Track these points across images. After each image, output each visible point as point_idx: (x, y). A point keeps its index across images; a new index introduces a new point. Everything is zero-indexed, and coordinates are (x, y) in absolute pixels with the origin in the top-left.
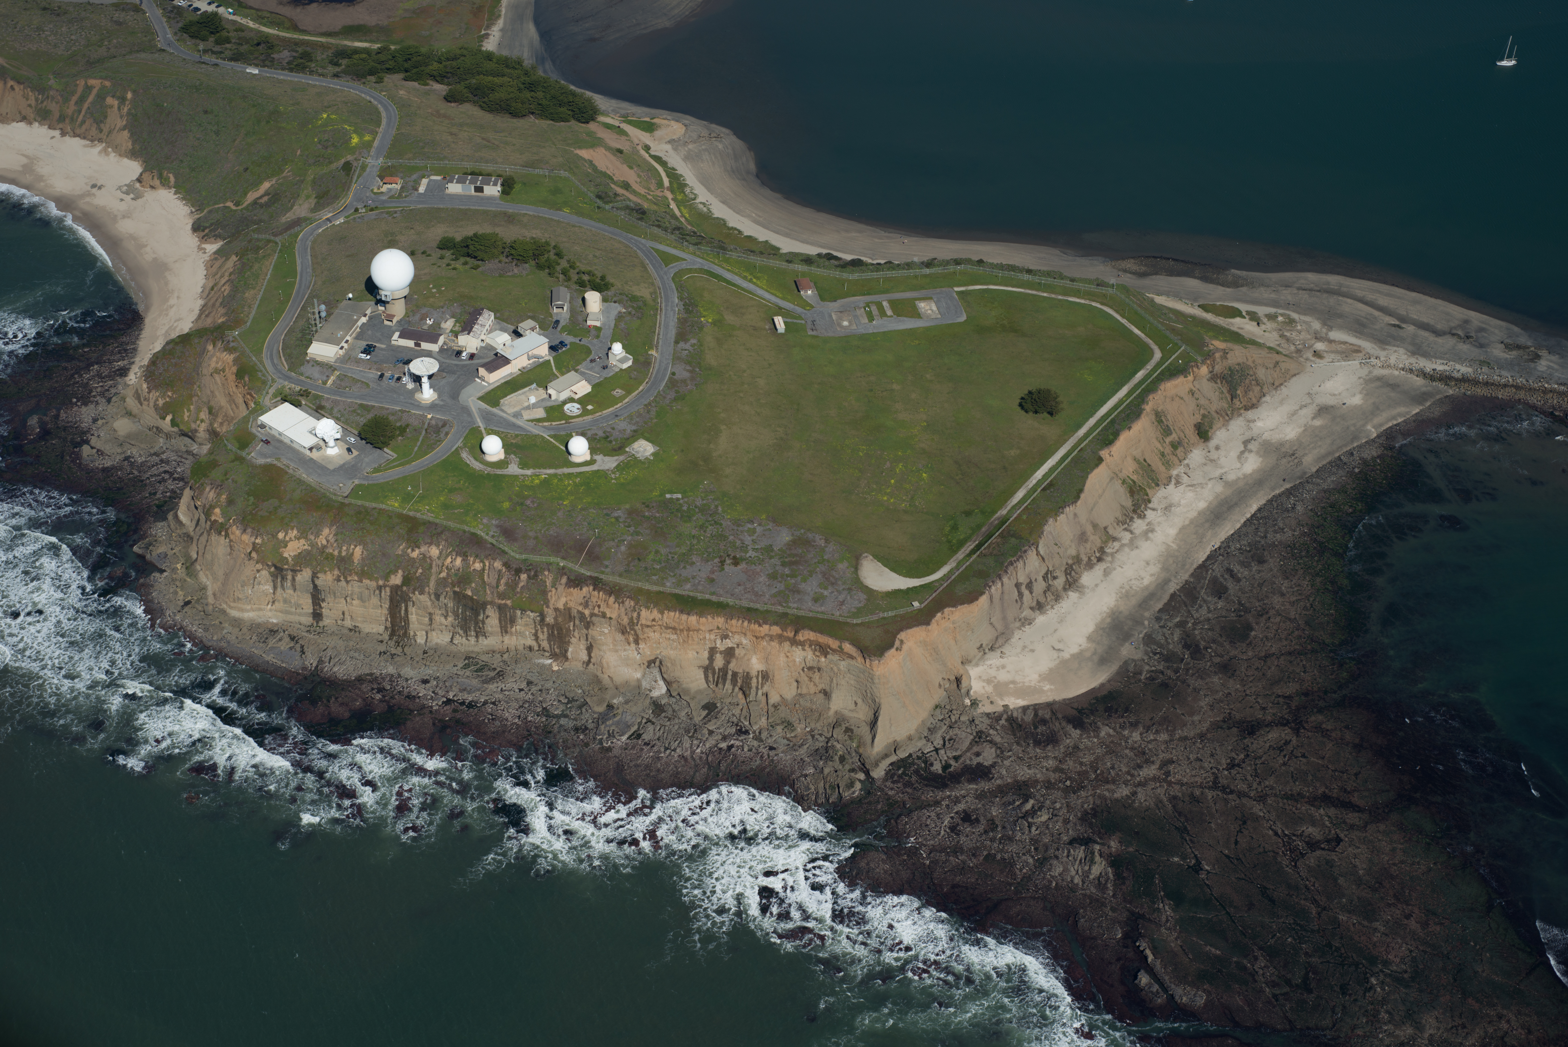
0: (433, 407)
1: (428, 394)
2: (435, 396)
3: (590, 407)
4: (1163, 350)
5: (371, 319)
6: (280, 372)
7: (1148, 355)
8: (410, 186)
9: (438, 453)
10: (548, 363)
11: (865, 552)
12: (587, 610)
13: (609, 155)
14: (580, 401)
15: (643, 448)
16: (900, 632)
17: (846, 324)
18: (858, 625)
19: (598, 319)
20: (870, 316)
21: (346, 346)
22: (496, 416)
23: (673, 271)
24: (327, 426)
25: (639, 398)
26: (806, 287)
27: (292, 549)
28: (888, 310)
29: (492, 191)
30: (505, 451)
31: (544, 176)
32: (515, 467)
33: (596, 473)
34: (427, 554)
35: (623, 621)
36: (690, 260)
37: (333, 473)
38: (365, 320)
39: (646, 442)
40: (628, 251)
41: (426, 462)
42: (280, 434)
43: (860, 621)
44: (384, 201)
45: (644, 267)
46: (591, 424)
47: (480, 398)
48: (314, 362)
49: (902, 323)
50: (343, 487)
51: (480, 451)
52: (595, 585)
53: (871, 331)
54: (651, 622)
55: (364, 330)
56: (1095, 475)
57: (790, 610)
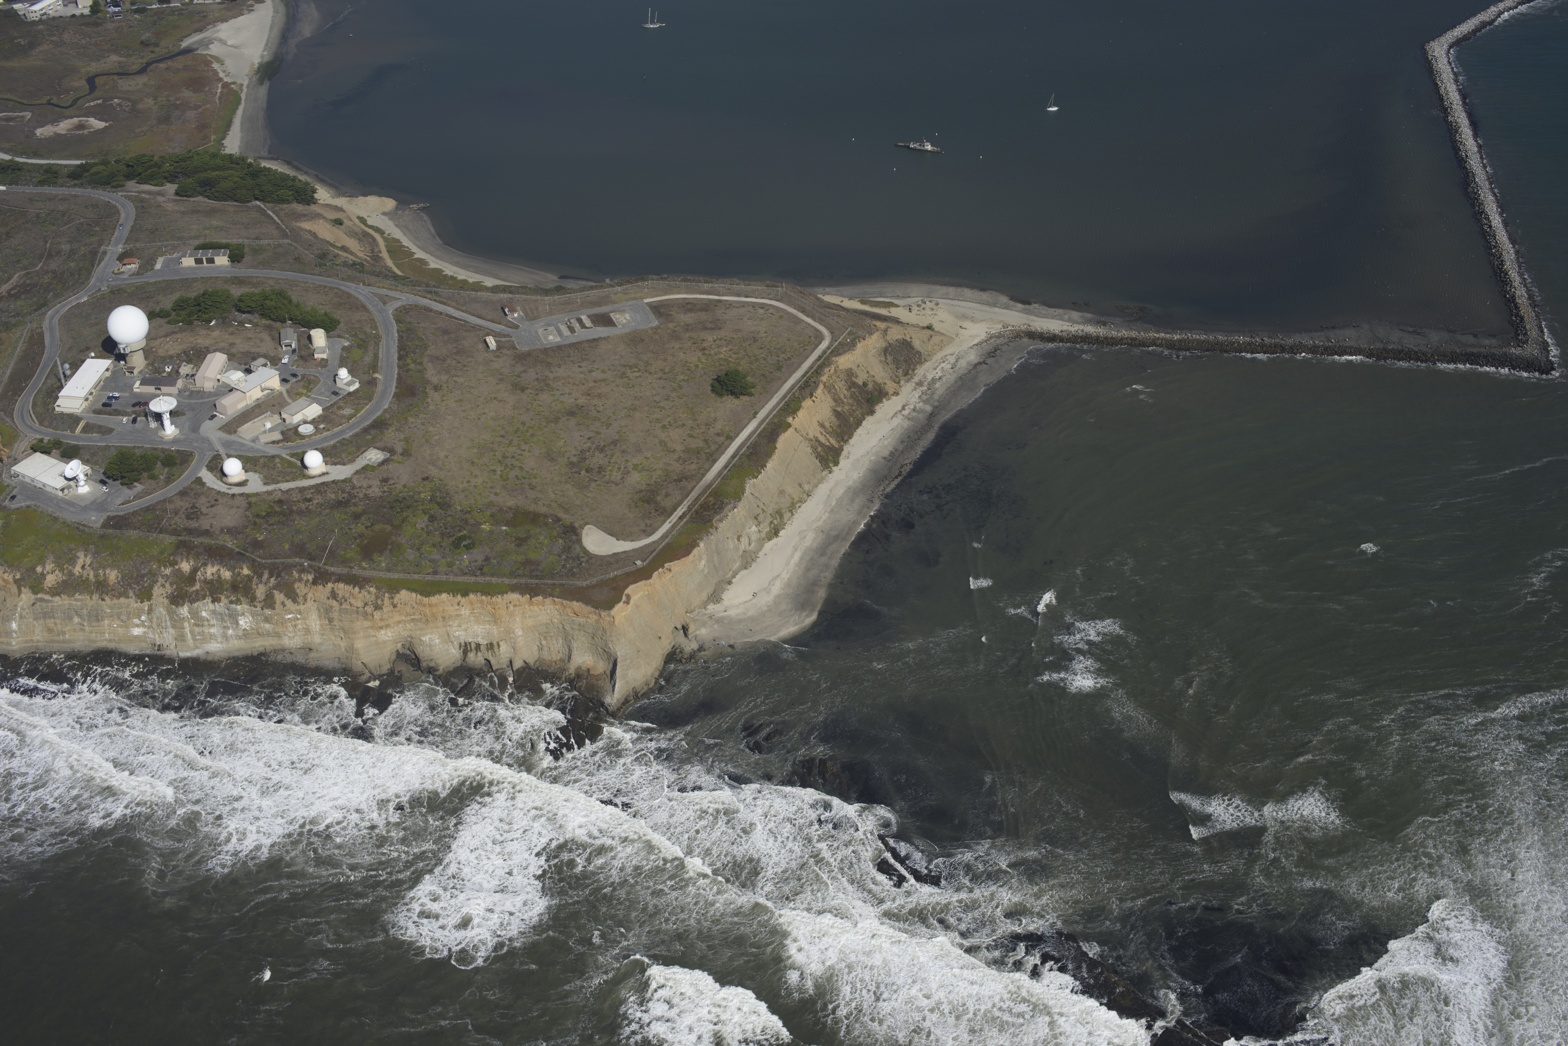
0: (175, 441)
1: (170, 430)
2: (178, 432)
3: (322, 426)
4: (832, 333)
5: (114, 373)
6: (31, 428)
7: (820, 338)
8: (147, 265)
9: (183, 480)
10: (281, 393)
11: (587, 524)
12: (334, 603)
13: (328, 226)
14: (313, 422)
15: (374, 456)
16: (626, 587)
17: (551, 337)
18: (588, 587)
19: (324, 352)
20: (572, 329)
21: (91, 398)
22: (234, 442)
23: (391, 309)
24: (75, 467)
25: (368, 414)
26: (512, 311)
27: (51, 580)
28: (588, 322)
29: (222, 260)
30: (246, 471)
31: (269, 245)
32: (256, 484)
33: (333, 482)
34: (179, 570)
35: (369, 609)
36: (405, 298)
37: (85, 509)
38: (108, 374)
39: (376, 451)
40: (349, 296)
41: (172, 489)
42: (33, 480)
43: (588, 582)
44: (124, 279)
45: (364, 308)
46: (326, 439)
47: (220, 429)
48: (62, 414)
49: (602, 331)
50: (95, 520)
51: (223, 475)
52: (340, 579)
53: (574, 341)
54: (395, 606)
55: (108, 383)
56: (784, 440)
57: (523, 581)
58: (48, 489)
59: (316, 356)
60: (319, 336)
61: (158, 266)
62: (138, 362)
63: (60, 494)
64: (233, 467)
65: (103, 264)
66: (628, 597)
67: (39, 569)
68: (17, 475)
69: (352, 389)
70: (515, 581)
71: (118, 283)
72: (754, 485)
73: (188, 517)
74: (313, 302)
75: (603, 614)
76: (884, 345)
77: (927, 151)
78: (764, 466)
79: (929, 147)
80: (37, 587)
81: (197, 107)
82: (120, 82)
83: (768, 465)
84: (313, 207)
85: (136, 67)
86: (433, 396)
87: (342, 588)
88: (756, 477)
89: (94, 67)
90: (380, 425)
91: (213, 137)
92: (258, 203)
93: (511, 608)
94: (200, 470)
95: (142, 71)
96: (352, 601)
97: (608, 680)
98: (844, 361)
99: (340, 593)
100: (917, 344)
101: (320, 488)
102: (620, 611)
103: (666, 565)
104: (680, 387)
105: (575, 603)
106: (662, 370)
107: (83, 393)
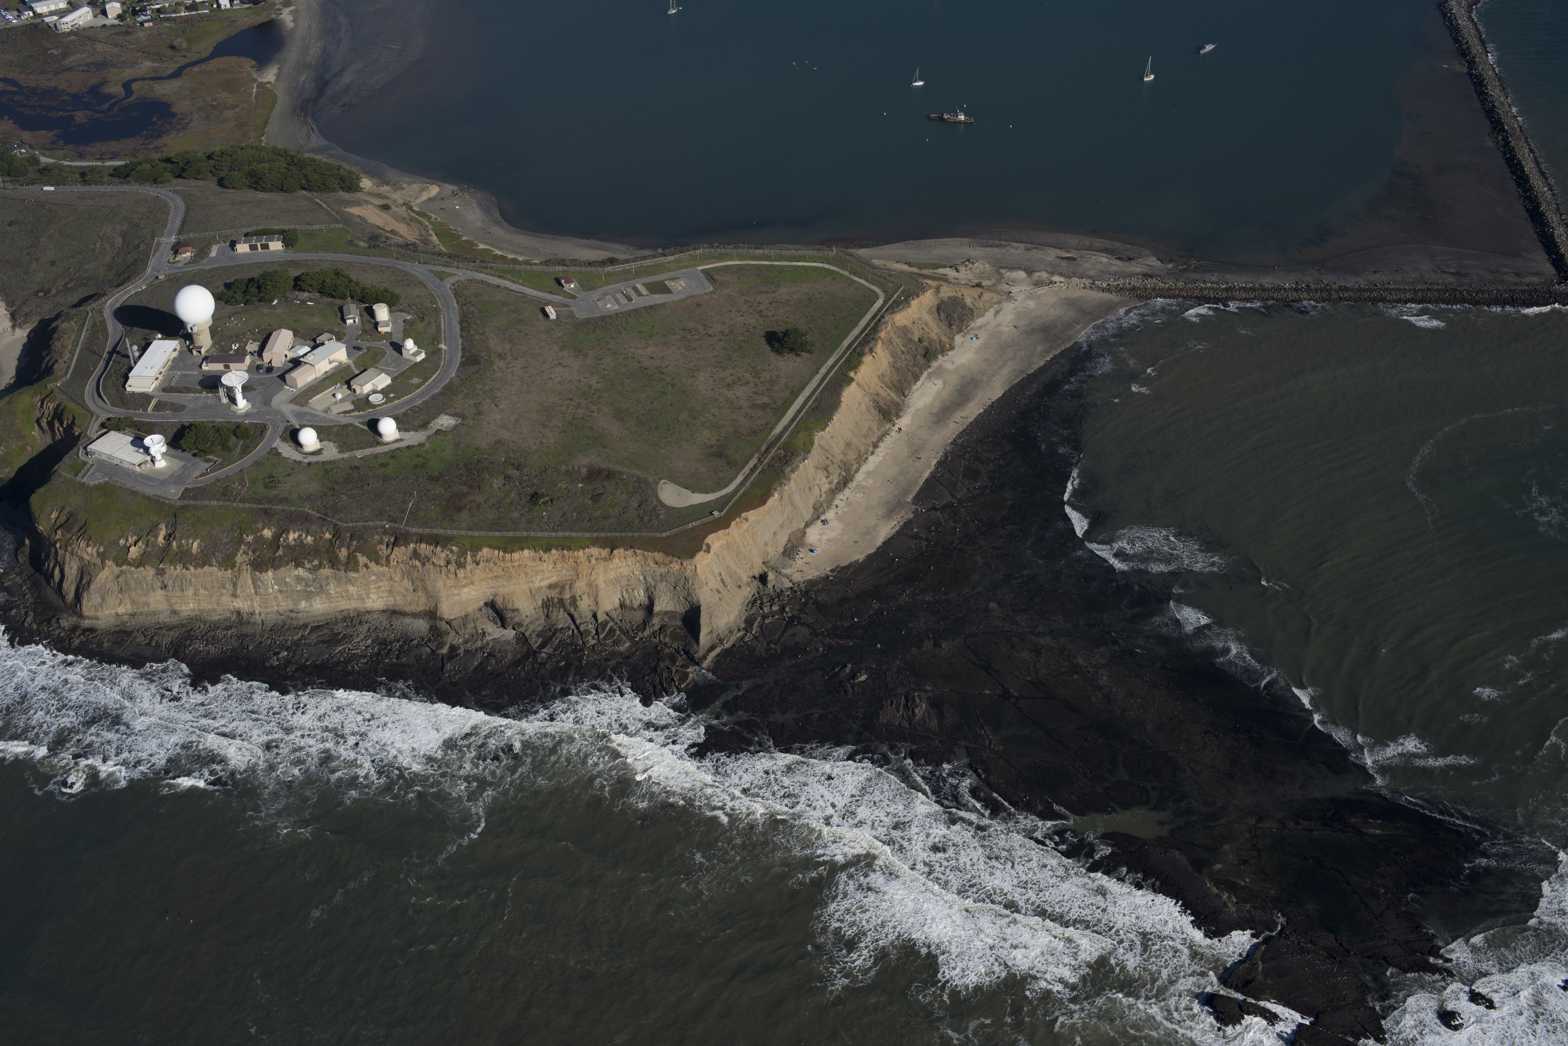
0: (247, 415)
1: (242, 403)
2: (250, 406)
3: (392, 395)
4: (885, 292)
5: (181, 353)
6: (103, 408)
7: (874, 297)
8: (202, 253)
9: (259, 451)
10: (349, 366)
11: (661, 479)
12: (417, 563)
13: (377, 211)
14: (382, 391)
15: (445, 421)
16: (706, 537)
17: (609, 306)
18: (667, 538)
19: (387, 326)
20: (628, 298)
21: (161, 377)
22: (306, 413)
23: (448, 283)
24: (155, 442)
25: (435, 383)
26: (569, 281)
27: (134, 552)
28: (644, 291)
29: (276, 246)
30: (320, 441)
31: (321, 230)
32: (332, 452)
33: (408, 447)
34: (262, 537)
35: (452, 567)
36: (461, 274)
37: (164, 483)
38: (175, 354)
39: (447, 417)
40: (406, 273)
41: (248, 460)
42: (110, 457)
43: (668, 533)
44: (181, 268)
45: (422, 284)
46: (396, 407)
47: (291, 402)
48: (133, 394)
49: (659, 299)
50: (174, 493)
51: (299, 445)
52: (421, 539)
53: (632, 308)
54: (478, 563)
55: (176, 362)
56: (848, 394)
57: (602, 535)
58: (125, 465)
59: (380, 329)
60: (382, 311)
61: (213, 254)
62: (205, 342)
63: (138, 469)
64: (308, 437)
65: (157, 254)
66: (709, 546)
67: (122, 542)
68: (93, 454)
69: (419, 359)
70: (595, 535)
71: (175, 271)
72: (822, 438)
73: (266, 486)
74: (370, 280)
75: (685, 562)
76: (936, 302)
77: (960, 121)
78: (830, 419)
79: (962, 117)
80: (121, 559)
81: (233, 107)
82: (156, 86)
83: (835, 418)
84: (359, 195)
86: (500, 364)
87: (424, 548)
88: (824, 430)
89: (128, 73)
90: (448, 392)
91: (252, 134)
92: (304, 192)
93: (593, 561)
94: (275, 440)
96: (435, 560)
98: (899, 318)
99: (423, 553)
100: (968, 301)
101: (396, 454)
102: (701, 559)
103: (743, 515)
104: (741, 347)
105: (656, 554)
106: (721, 332)
107: (154, 373)
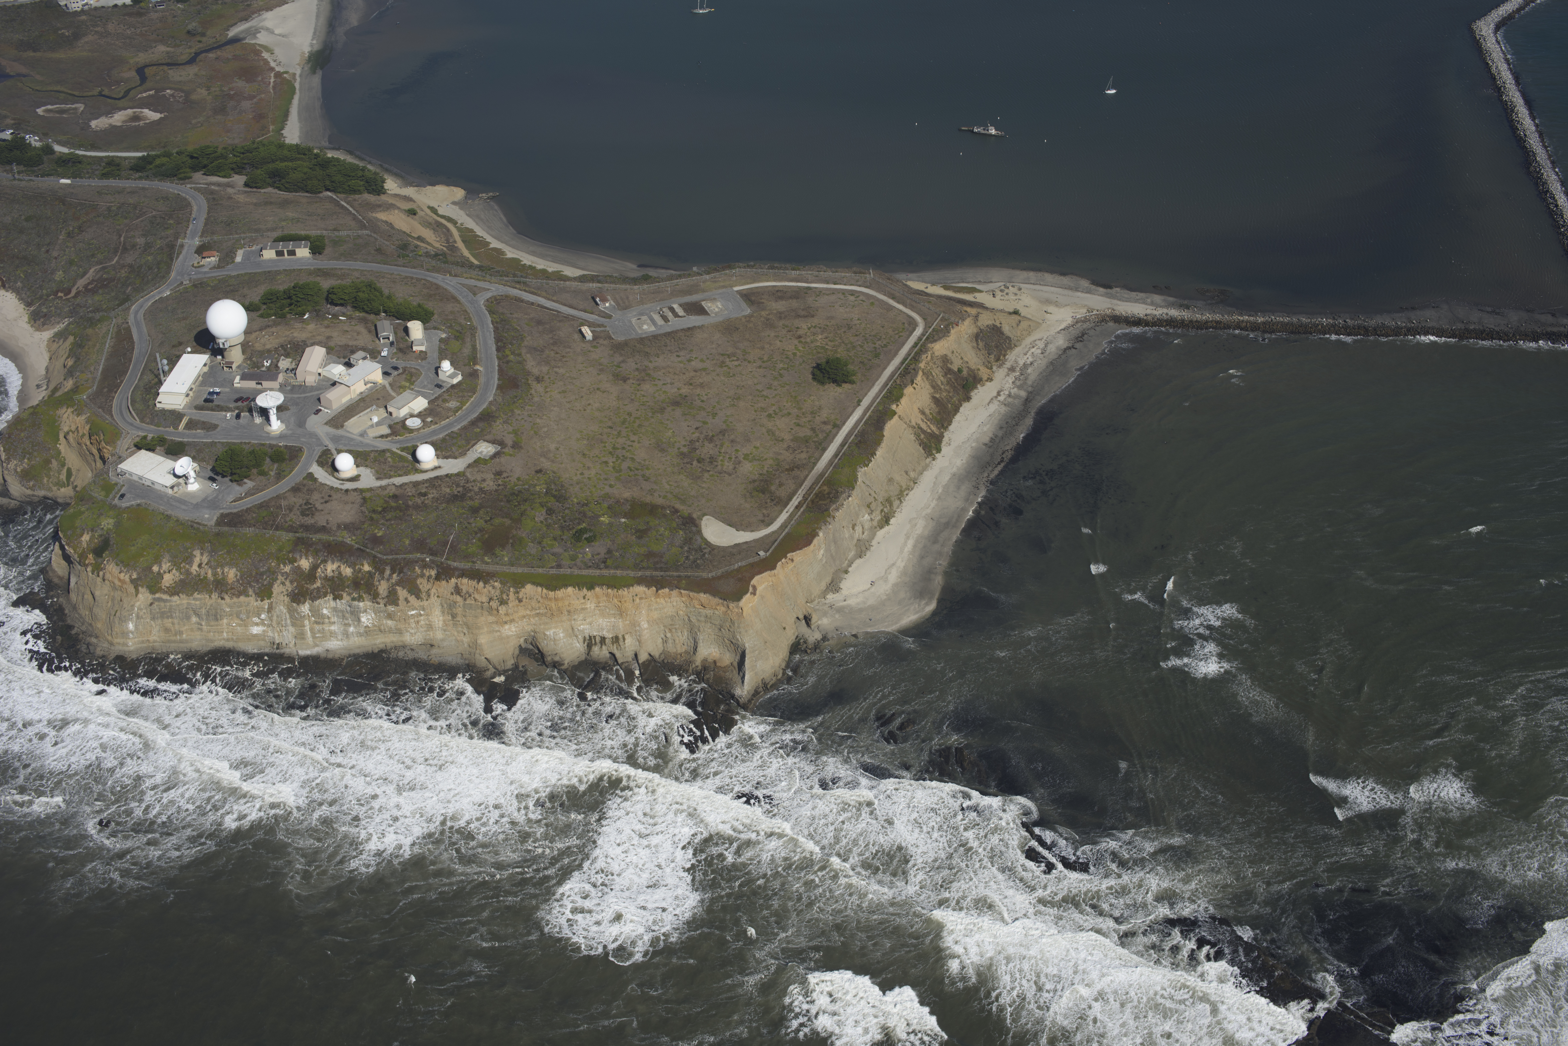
0: (282, 436)
1: (276, 425)
2: (284, 427)
3: (429, 419)
4: (925, 319)
5: (211, 368)
6: (132, 425)
7: (913, 325)
8: (227, 258)
9: (294, 476)
10: (384, 387)
11: (705, 514)
12: (458, 599)
13: (403, 216)
14: (419, 415)
15: (485, 449)
16: (752, 578)
17: (645, 327)
18: (713, 578)
19: (422, 345)
20: (665, 318)
21: (191, 393)
22: (342, 437)
23: (482, 299)
24: (185, 465)
25: (473, 407)
26: (604, 300)
27: (168, 579)
28: (681, 312)
29: (303, 252)
30: (357, 466)
31: (348, 236)
32: (368, 480)
33: (447, 475)
34: (299, 567)
35: (494, 604)
36: (495, 289)
37: (197, 506)
38: (206, 369)
39: (486, 444)
40: (438, 287)
41: (284, 485)
42: (141, 478)
43: (714, 574)
44: (205, 273)
45: (455, 299)
46: (434, 432)
47: (326, 424)
48: (163, 411)
49: (695, 320)
50: (209, 518)
51: (334, 469)
52: (463, 574)
53: (669, 330)
54: (520, 601)
55: (207, 378)
56: (891, 427)
57: (648, 573)
58: (156, 487)
59: (415, 348)
60: (416, 329)
61: (238, 259)
62: (236, 356)
63: (170, 491)
64: (345, 462)
65: (181, 257)
66: (755, 588)
67: (155, 568)
68: (123, 473)
69: (455, 381)
70: (640, 574)
71: (200, 276)
72: (865, 474)
73: (303, 514)
74: (402, 294)
75: (731, 605)
76: (975, 330)
77: (991, 135)
78: (873, 454)
79: (993, 131)
80: (154, 587)
81: (251, 98)
82: (171, 72)
83: (878, 453)
84: (383, 197)
85: (185, 58)
86: (538, 388)
87: (466, 584)
88: (867, 466)
89: (142, 58)
90: (486, 417)
91: (271, 128)
92: (329, 194)
93: (638, 600)
94: (311, 465)
95: (192, 61)
96: (477, 596)
97: (735, 672)
98: (940, 348)
99: (464, 588)
100: (1006, 329)
101: (434, 482)
102: (747, 602)
103: (789, 555)
104: (781, 375)
105: (702, 595)
106: (760, 359)
107: (184, 389)
